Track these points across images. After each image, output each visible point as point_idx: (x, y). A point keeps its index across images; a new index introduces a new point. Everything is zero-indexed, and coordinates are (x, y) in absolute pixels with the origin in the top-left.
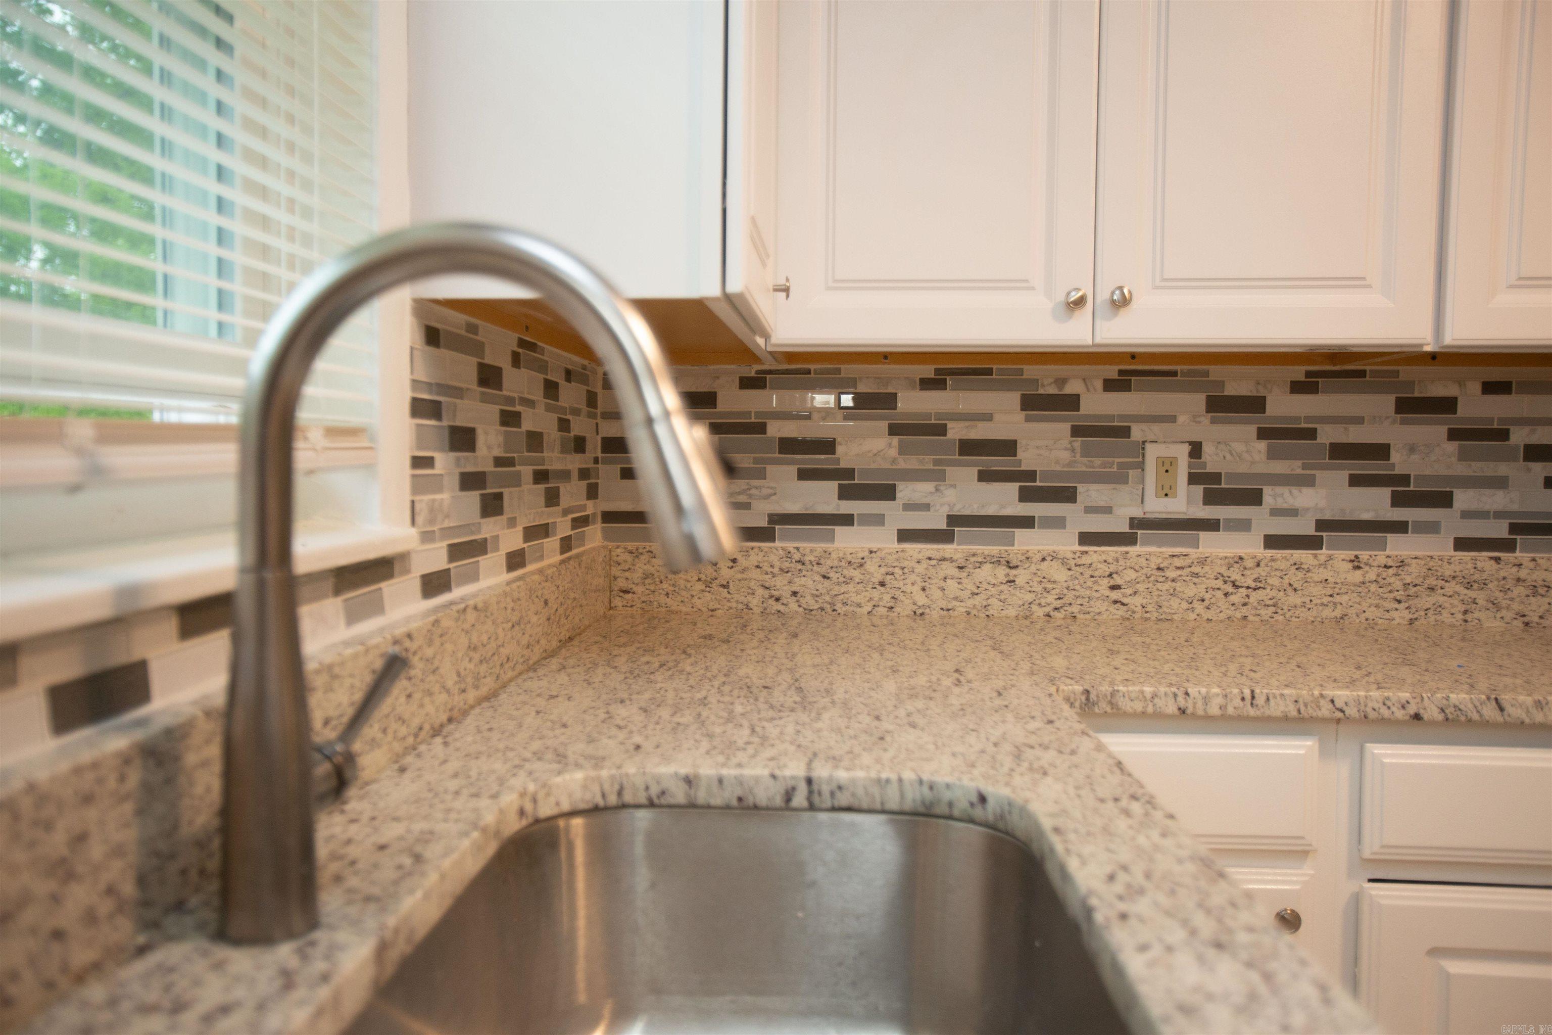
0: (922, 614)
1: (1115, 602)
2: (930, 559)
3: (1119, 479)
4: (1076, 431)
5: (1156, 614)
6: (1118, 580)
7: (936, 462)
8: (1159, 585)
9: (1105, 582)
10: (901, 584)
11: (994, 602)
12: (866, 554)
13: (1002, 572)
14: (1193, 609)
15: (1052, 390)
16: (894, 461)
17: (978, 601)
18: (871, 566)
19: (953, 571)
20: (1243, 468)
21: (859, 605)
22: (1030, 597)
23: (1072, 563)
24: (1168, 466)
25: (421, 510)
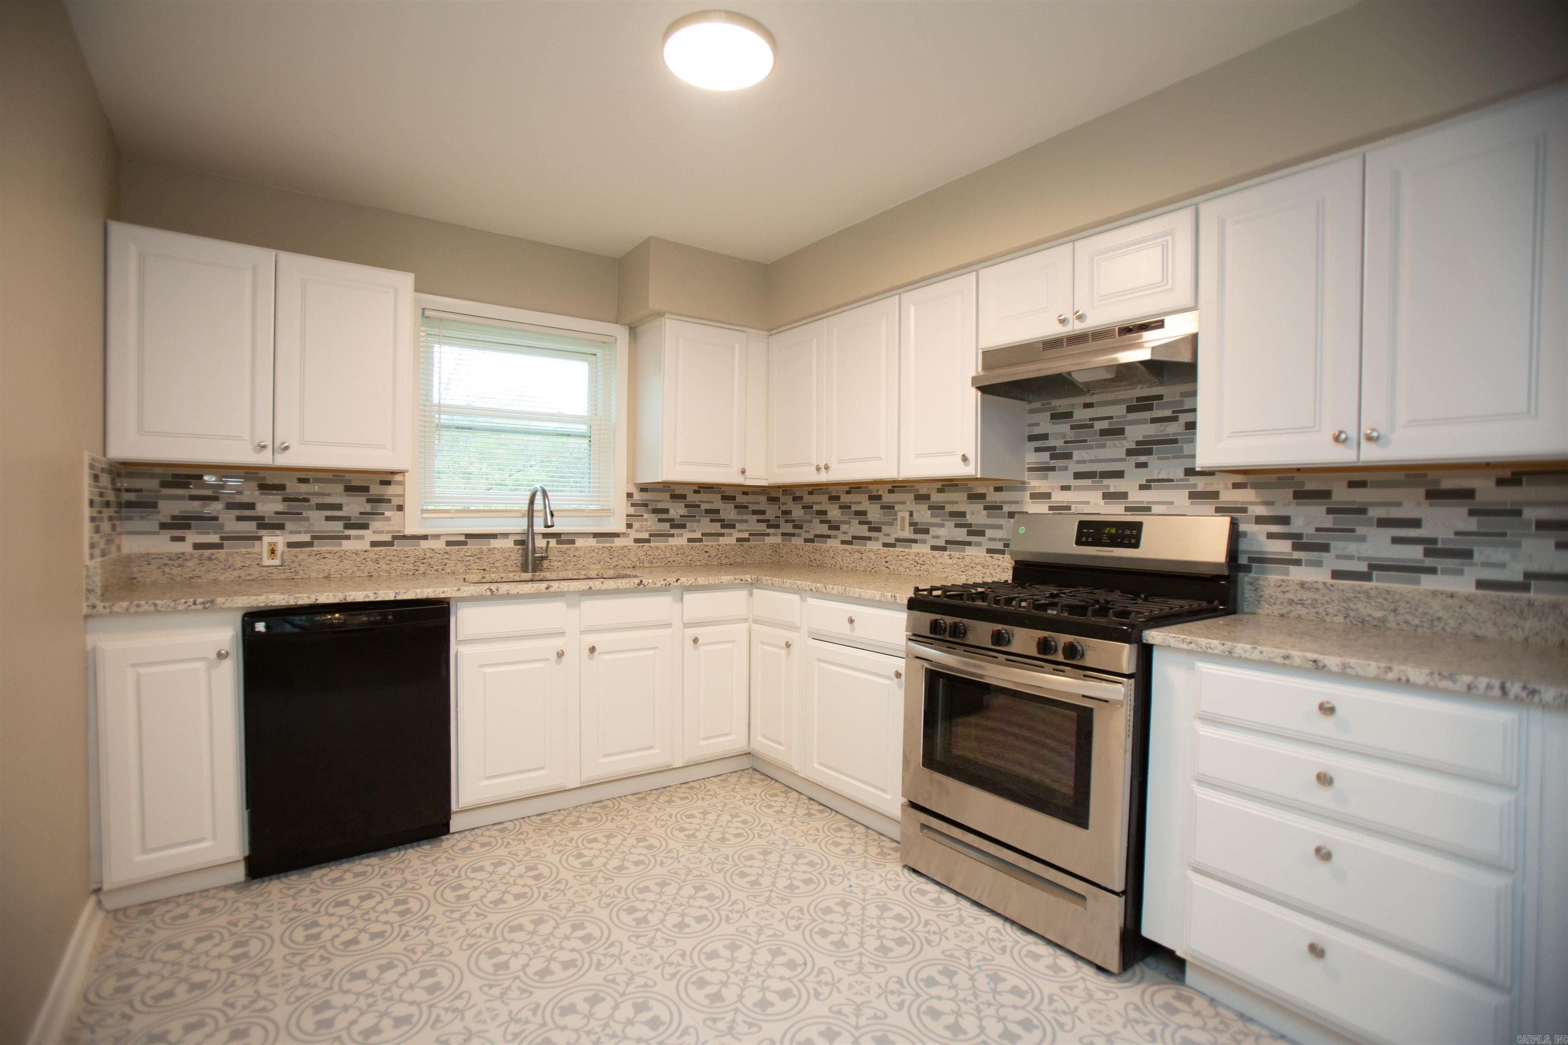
0: (841, 568)
1: (886, 567)
3: (891, 524)
4: (881, 508)
5: (897, 572)
7: (849, 518)
8: (897, 562)
9: (884, 560)
11: (857, 565)
13: (859, 555)
14: (907, 571)
15: (875, 494)
16: (839, 518)
17: (854, 565)
19: (849, 554)
20: (924, 521)
22: (866, 564)
24: (903, 519)
25: (636, 525)
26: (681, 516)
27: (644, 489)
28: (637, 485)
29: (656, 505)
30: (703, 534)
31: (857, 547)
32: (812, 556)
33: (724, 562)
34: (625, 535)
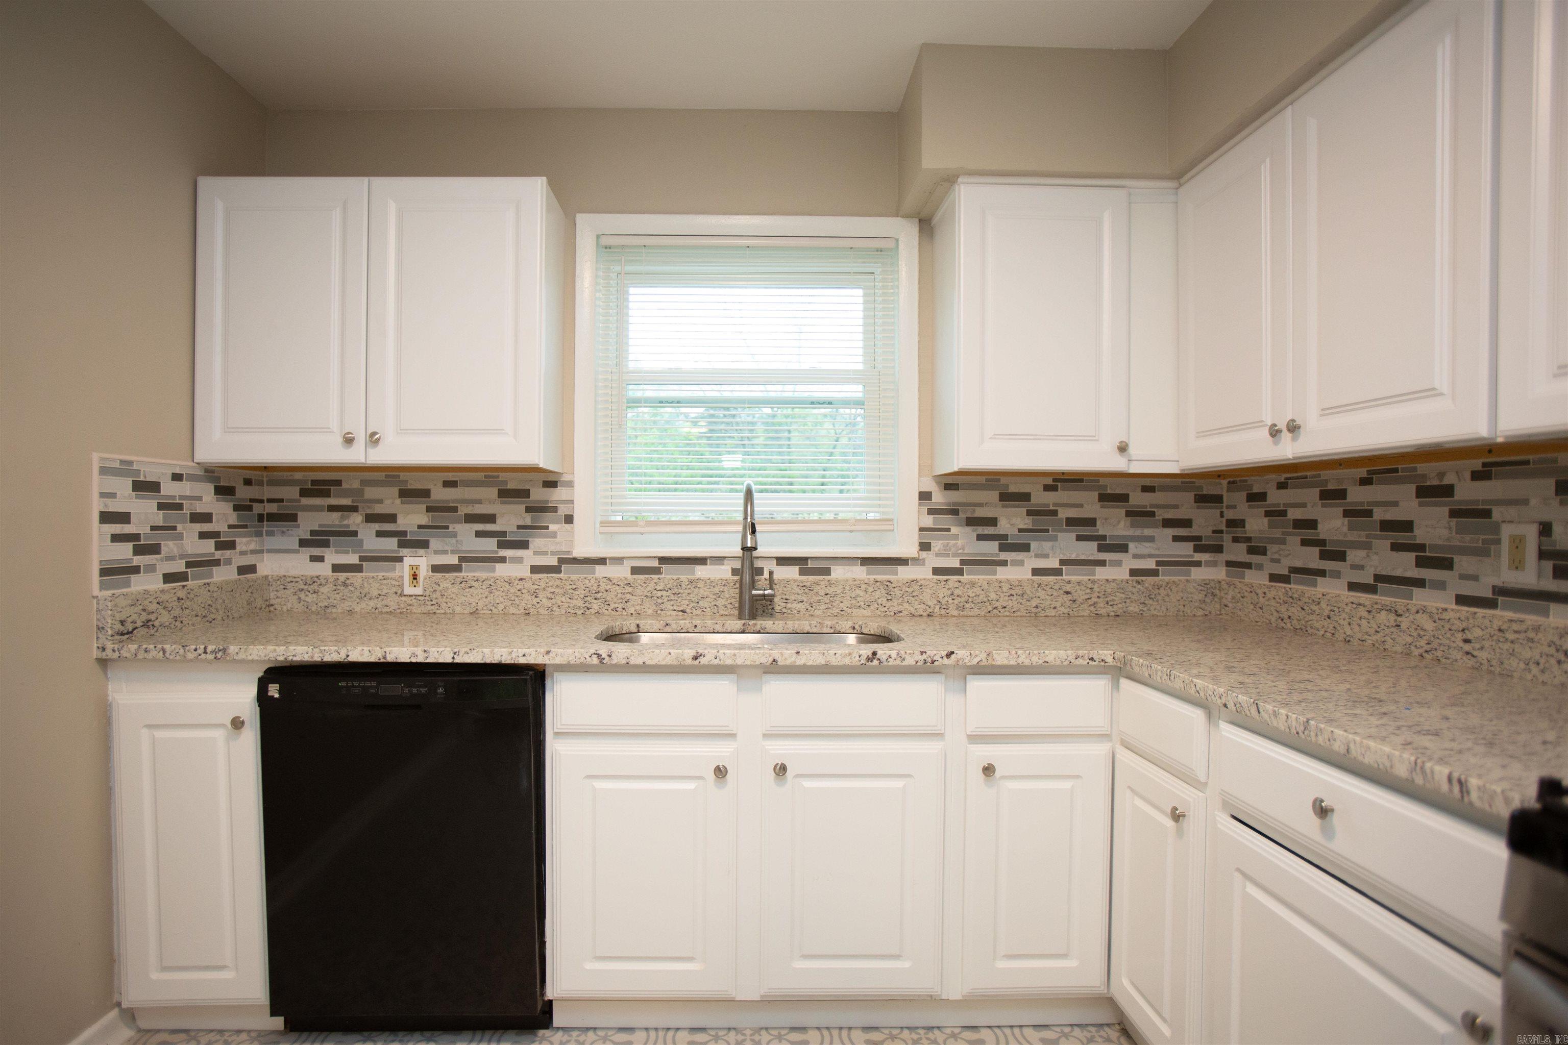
0: (1349, 641)
1: (1467, 653)
2: (1352, 603)
3: (1482, 552)
4: (1454, 514)
5: (1498, 669)
6: (1469, 636)
7: (1368, 536)
8: (1500, 645)
9: (1459, 636)
10: (1337, 619)
11: (1388, 639)
12: (1321, 596)
13: (1392, 617)
14: (1530, 671)
15: (1435, 482)
16: (1345, 535)
17: (1379, 636)
18: (1323, 605)
19: (1365, 614)
21: (1318, 630)
22: (1409, 639)
23: (1436, 617)
24: (1518, 543)
25: (937, 545)
26: (1020, 530)
27: (950, 483)
28: (938, 478)
29: (974, 511)
30: (1063, 562)
31: (1387, 600)
32: (1283, 609)
33: (1102, 611)
34: (916, 561)
